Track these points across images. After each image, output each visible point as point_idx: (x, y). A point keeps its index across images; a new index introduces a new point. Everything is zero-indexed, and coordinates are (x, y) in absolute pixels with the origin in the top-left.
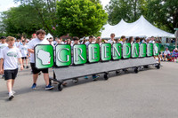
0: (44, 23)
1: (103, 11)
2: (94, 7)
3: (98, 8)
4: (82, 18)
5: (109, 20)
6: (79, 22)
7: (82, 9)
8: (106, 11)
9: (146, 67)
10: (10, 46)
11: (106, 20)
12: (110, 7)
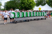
0: (17, 6)
1: (34, 2)
2: (32, 1)
3: (33, 1)
4: (28, 4)
5: (36, 5)
6: (27, 6)
7: (28, 2)
8: (35, 2)
9: (42, 19)
10: (6, 12)
11: (35, 5)
12: (36, 1)
